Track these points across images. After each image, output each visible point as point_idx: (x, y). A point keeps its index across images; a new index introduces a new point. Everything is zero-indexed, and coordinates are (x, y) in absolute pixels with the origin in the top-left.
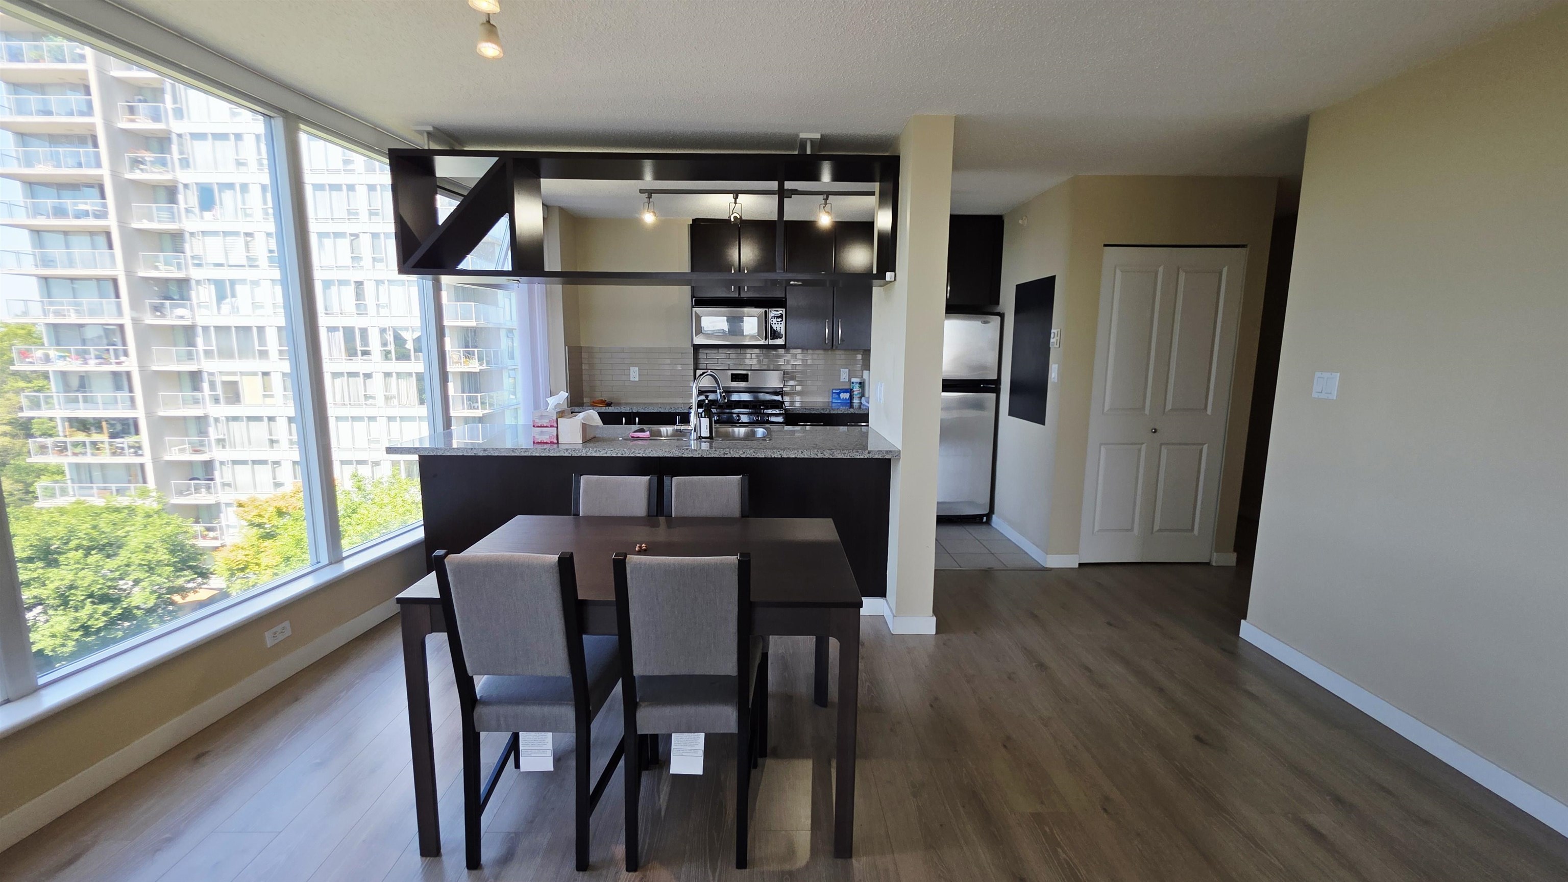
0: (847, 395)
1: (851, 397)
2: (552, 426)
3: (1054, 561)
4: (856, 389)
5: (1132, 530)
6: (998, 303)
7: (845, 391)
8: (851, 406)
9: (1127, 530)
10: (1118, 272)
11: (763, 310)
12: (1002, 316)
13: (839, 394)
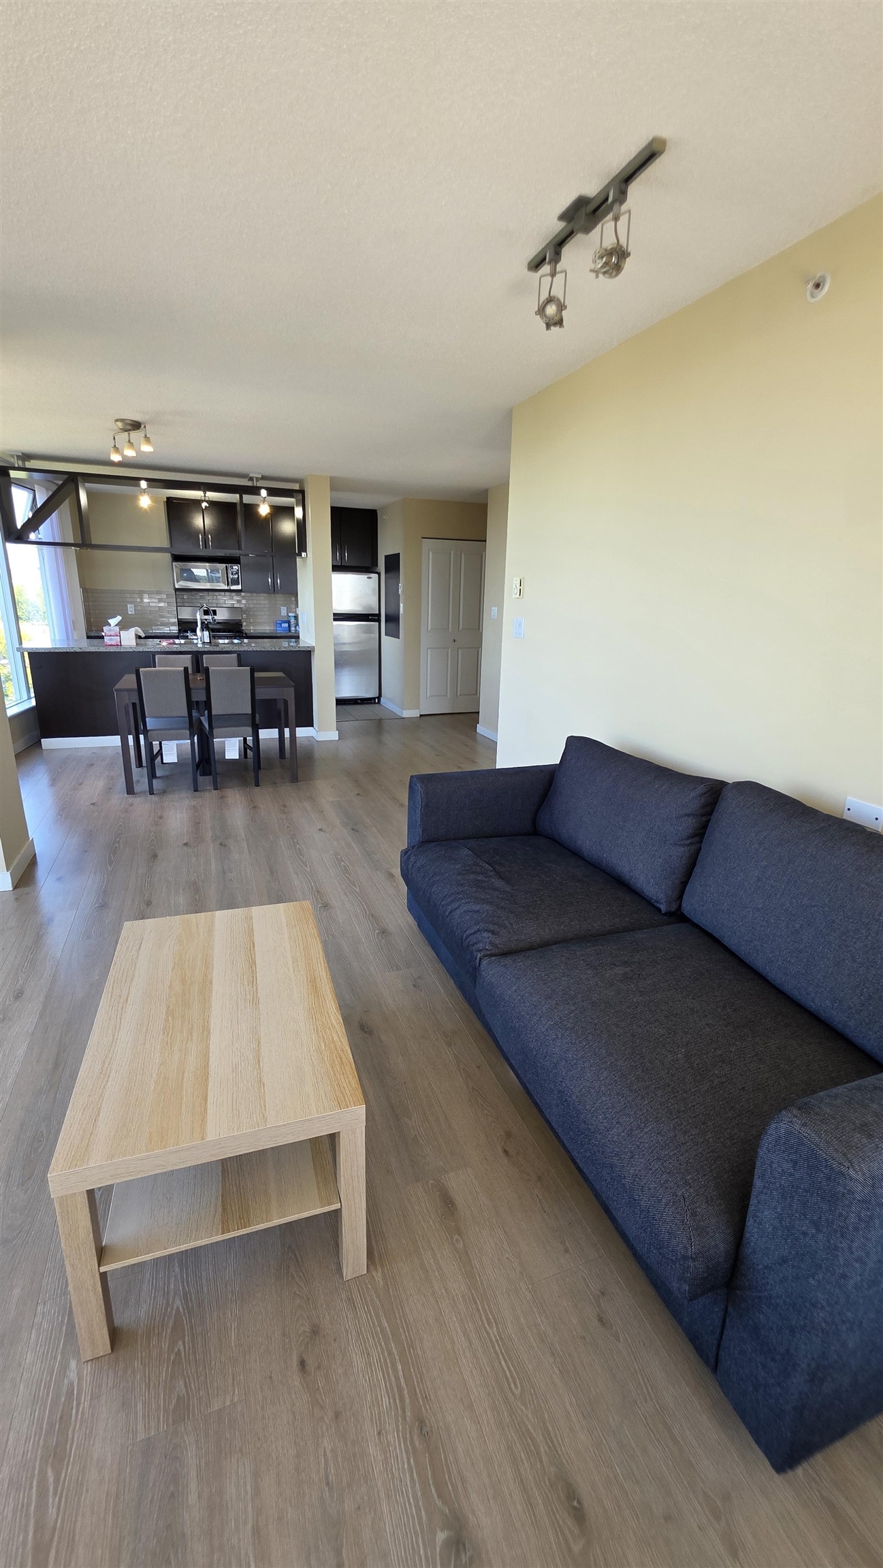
0: (287, 625)
1: (289, 626)
2: (117, 636)
3: (407, 714)
4: (292, 621)
5: (446, 695)
6: (377, 566)
7: (285, 622)
8: (290, 630)
9: (444, 696)
10: (431, 553)
11: (224, 565)
12: (379, 574)
13: (281, 624)
